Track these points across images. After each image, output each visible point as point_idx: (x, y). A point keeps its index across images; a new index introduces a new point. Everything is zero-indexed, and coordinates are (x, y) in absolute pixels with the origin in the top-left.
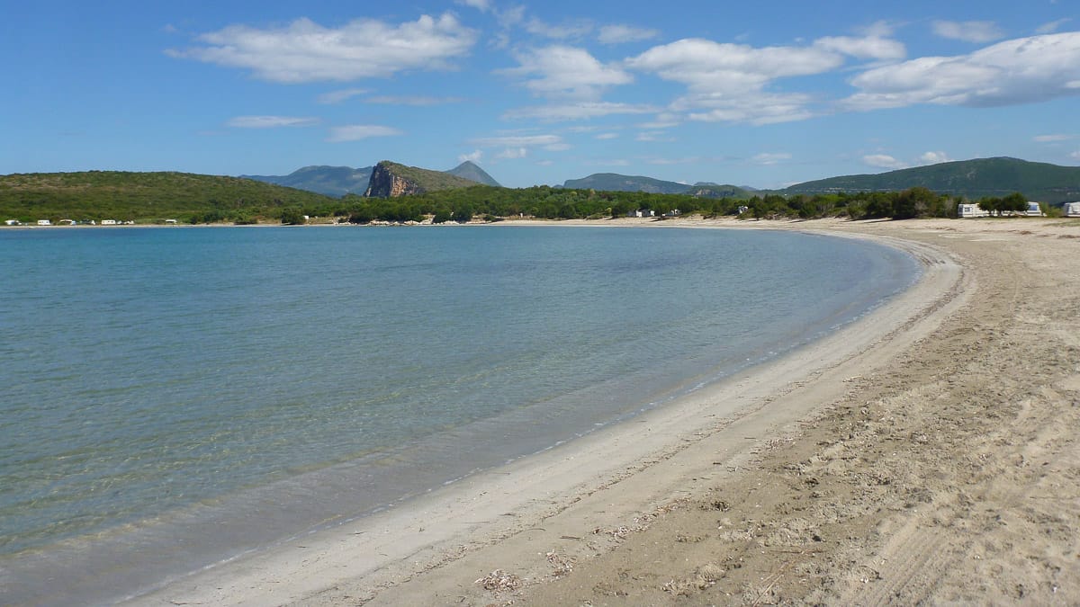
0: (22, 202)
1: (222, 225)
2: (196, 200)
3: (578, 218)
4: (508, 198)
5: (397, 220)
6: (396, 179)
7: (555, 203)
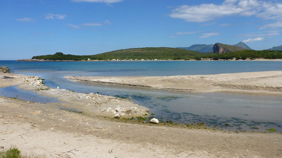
0: (134, 55)
1: (181, 60)
2: (171, 54)
3: (278, 59)
4: (257, 53)
5: (226, 59)
6: (221, 48)
7: (271, 55)
